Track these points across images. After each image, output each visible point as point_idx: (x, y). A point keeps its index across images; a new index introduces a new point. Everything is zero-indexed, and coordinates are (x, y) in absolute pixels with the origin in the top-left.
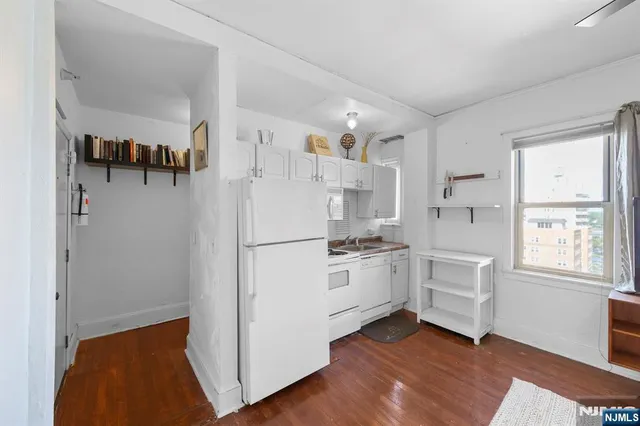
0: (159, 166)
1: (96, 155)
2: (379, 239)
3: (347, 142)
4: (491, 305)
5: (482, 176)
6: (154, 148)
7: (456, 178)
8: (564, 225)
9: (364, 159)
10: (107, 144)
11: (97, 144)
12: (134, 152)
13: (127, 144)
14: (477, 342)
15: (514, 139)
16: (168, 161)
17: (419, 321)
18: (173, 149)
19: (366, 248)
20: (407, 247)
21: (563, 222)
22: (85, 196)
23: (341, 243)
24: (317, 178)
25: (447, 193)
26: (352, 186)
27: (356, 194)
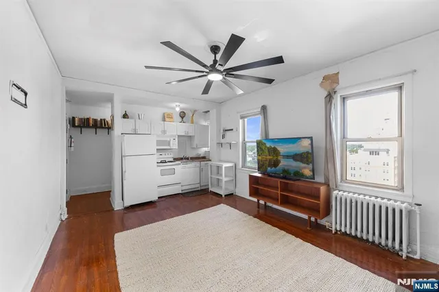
0: (101, 127)
1: (77, 125)
3: (183, 115)
4: (234, 182)
5: (232, 130)
6: (99, 119)
7: (226, 131)
8: (388, 153)
9: (192, 123)
10: (81, 120)
11: (77, 119)
12: (91, 122)
13: (88, 119)
14: (223, 196)
16: (105, 125)
17: (210, 191)
18: (107, 120)
20: (210, 160)
21: (388, 151)
22: (73, 140)
23: (182, 159)
24: (164, 132)
25: (223, 137)
26: (183, 134)
27: (190, 138)
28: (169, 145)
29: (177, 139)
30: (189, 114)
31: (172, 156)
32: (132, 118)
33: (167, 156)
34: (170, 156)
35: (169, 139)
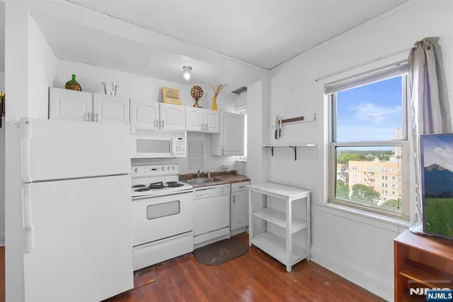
2: (234, 173)
3: (197, 94)
4: (309, 233)
5: (302, 118)
7: (284, 121)
9: (215, 107)
14: (289, 269)
15: (325, 85)
17: (250, 245)
19: (215, 180)
20: (249, 180)
23: (195, 176)
24: (160, 124)
25: (278, 134)
26: (198, 129)
27: (210, 136)
28: (169, 150)
29: (185, 139)
30: (208, 93)
31: (176, 171)
32: (88, 90)
33: (166, 172)
34: (172, 171)
35: (169, 139)
